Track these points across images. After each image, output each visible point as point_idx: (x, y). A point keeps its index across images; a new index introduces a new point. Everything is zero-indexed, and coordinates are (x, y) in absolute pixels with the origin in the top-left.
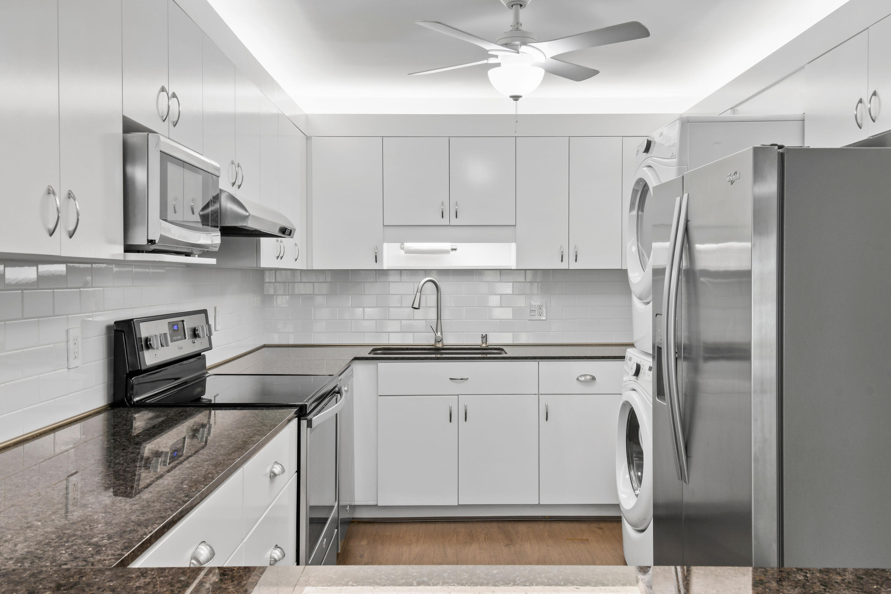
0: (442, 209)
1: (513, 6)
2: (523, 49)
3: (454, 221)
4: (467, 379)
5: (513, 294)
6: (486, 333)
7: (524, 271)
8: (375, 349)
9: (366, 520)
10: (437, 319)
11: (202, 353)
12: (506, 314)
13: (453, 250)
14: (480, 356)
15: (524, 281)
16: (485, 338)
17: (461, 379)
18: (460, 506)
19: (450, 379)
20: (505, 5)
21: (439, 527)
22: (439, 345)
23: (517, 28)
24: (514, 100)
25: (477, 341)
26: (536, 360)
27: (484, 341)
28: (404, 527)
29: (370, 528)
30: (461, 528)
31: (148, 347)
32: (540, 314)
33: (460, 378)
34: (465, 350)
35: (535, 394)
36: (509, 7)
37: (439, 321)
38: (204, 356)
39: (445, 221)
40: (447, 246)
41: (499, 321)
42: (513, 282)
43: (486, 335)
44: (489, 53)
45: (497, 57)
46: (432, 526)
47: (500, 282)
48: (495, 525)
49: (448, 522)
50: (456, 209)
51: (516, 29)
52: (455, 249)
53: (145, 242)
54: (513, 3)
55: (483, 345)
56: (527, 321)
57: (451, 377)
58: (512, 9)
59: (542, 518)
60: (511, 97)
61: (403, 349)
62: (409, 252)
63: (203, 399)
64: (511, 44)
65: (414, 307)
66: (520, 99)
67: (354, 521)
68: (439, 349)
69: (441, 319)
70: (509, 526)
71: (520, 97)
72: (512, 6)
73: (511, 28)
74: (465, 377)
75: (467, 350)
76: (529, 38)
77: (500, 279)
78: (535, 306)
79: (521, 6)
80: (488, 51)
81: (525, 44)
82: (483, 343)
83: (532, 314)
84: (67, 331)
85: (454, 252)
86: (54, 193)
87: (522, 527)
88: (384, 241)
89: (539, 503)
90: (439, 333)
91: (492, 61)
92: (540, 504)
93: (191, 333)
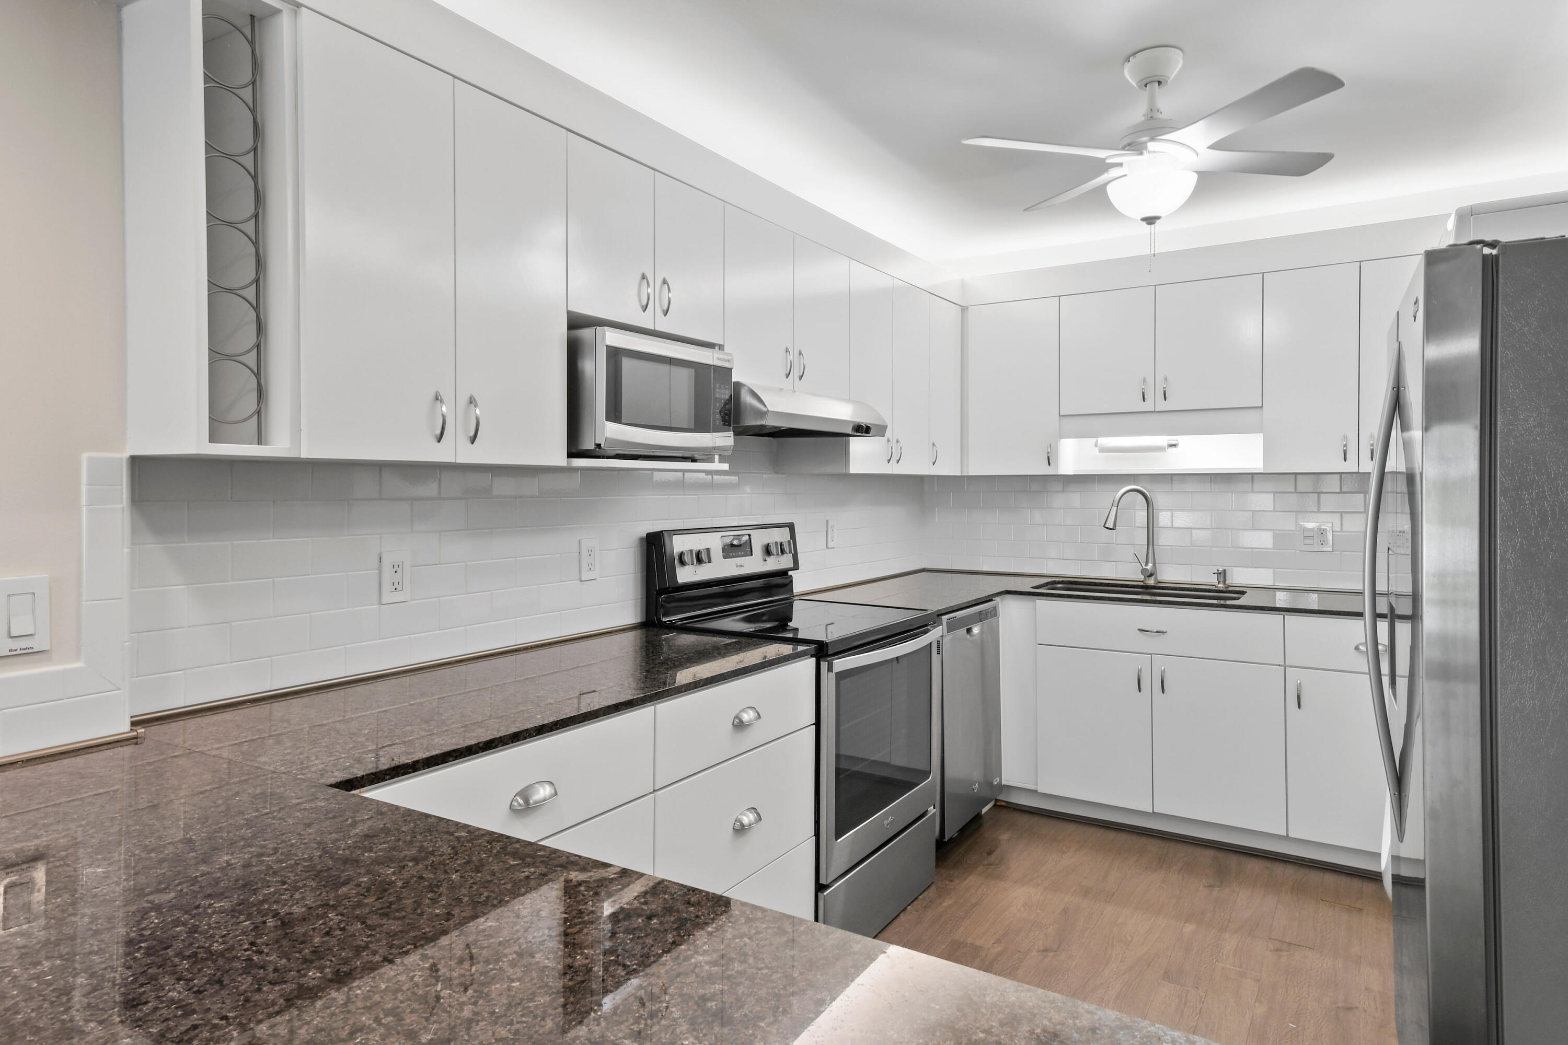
0: (1143, 389)
1: (1148, 86)
2: (1151, 146)
3: (1162, 405)
4: (1166, 632)
5: (1274, 511)
6: (1225, 568)
7: (1294, 475)
8: (1055, 581)
9: (1026, 809)
10: (1148, 545)
11: (790, 573)
12: (1263, 540)
13: (1171, 445)
14: (1215, 602)
15: (1294, 491)
16: (1222, 575)
17: (1157, 632)
18: (1154, 814)
19: (1139, 629)
20: (1135, 85)
21: (1123, 837)
22: (1151, 582)
23: (1151, 117)
24: (1148, 224)
25: (1207, 578)
26: (1282, 613)
27: (1221, 580)
28: (1072, 827)
29: (1025, 820)
30: (1154, 846)
31: (682, 563)
32: (1322, 542)
33: (1155, 631)
34: (1187, 591)
35: (1280, 665)
36: (1140, 87)
37: (1151, 547)
38: (791, 576)
39: (1148, 406)
40: (1162, 440)
41: (1250, 550)
42: (1275, 493)
43: (1225, 571)
44: (1107, 161)
45: (1120, 165)
46: (1112, 835)
47: (1253, 491)
48: (1210, 853)
49: (1139, 834)
50: (1164, 388)
51: (1149, 118)
52: (1175, 445)
53: (593, 447)
54: (1147, 81)
55: (1220, 585)
56: (1298, 552)
57: (1141, 628)
58: (1146, 90)
59: (1298, 860)
60: (1143, 220)
61: (1095, 584)
62: (1103, 450)
63: (788, 625)
64: (1136, 142)
65: (1107, 526)
66: (1158, 222)
67: (1009, 806)
68: (1147, 587)
69: (1153, 545)
70: (1233, 860)
71: (1158, 218)
72: (1146, 86)
73: (1143, 119)
74: (1164, 630)
75: (1191, 591)
76: (1164, 127)
77: (1252, 487)
78: (1312, 530)
79: (1160, 83)
80: (1105, 160)
81: (1153, 139)
82: (1219, 583)
83: (1307, 541)
84: (580, 542)
85: (1173, 450)
86: (442, 401)
87: (1254, 866)
88: (1061, 436)
89: (1288, 835)
90: (1150, 565)
91: (1113, 173)
92: (1290, 836)
93: (764, 549)
